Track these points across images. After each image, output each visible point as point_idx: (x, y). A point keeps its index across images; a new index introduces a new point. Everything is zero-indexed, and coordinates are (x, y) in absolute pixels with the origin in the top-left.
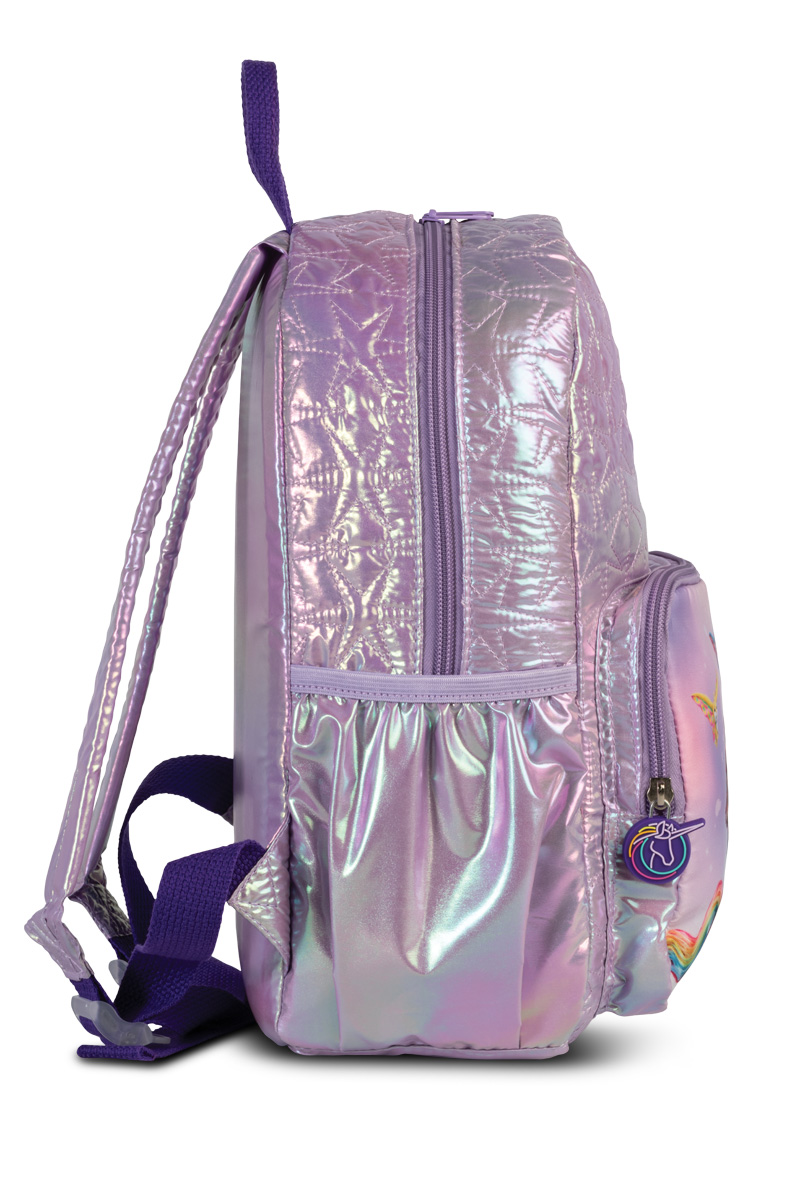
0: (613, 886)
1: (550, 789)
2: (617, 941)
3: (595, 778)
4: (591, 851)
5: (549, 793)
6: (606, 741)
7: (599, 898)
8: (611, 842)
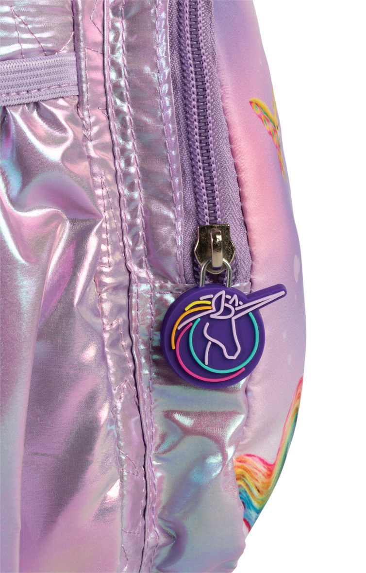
0: (150, 397)
1: (47, 248)
2: (161, 479)
3: (113, 231)
4: (114, 344)
5: (44, 256)
6: (126, 174)
7: (131, 416)
8: (143, 328)
